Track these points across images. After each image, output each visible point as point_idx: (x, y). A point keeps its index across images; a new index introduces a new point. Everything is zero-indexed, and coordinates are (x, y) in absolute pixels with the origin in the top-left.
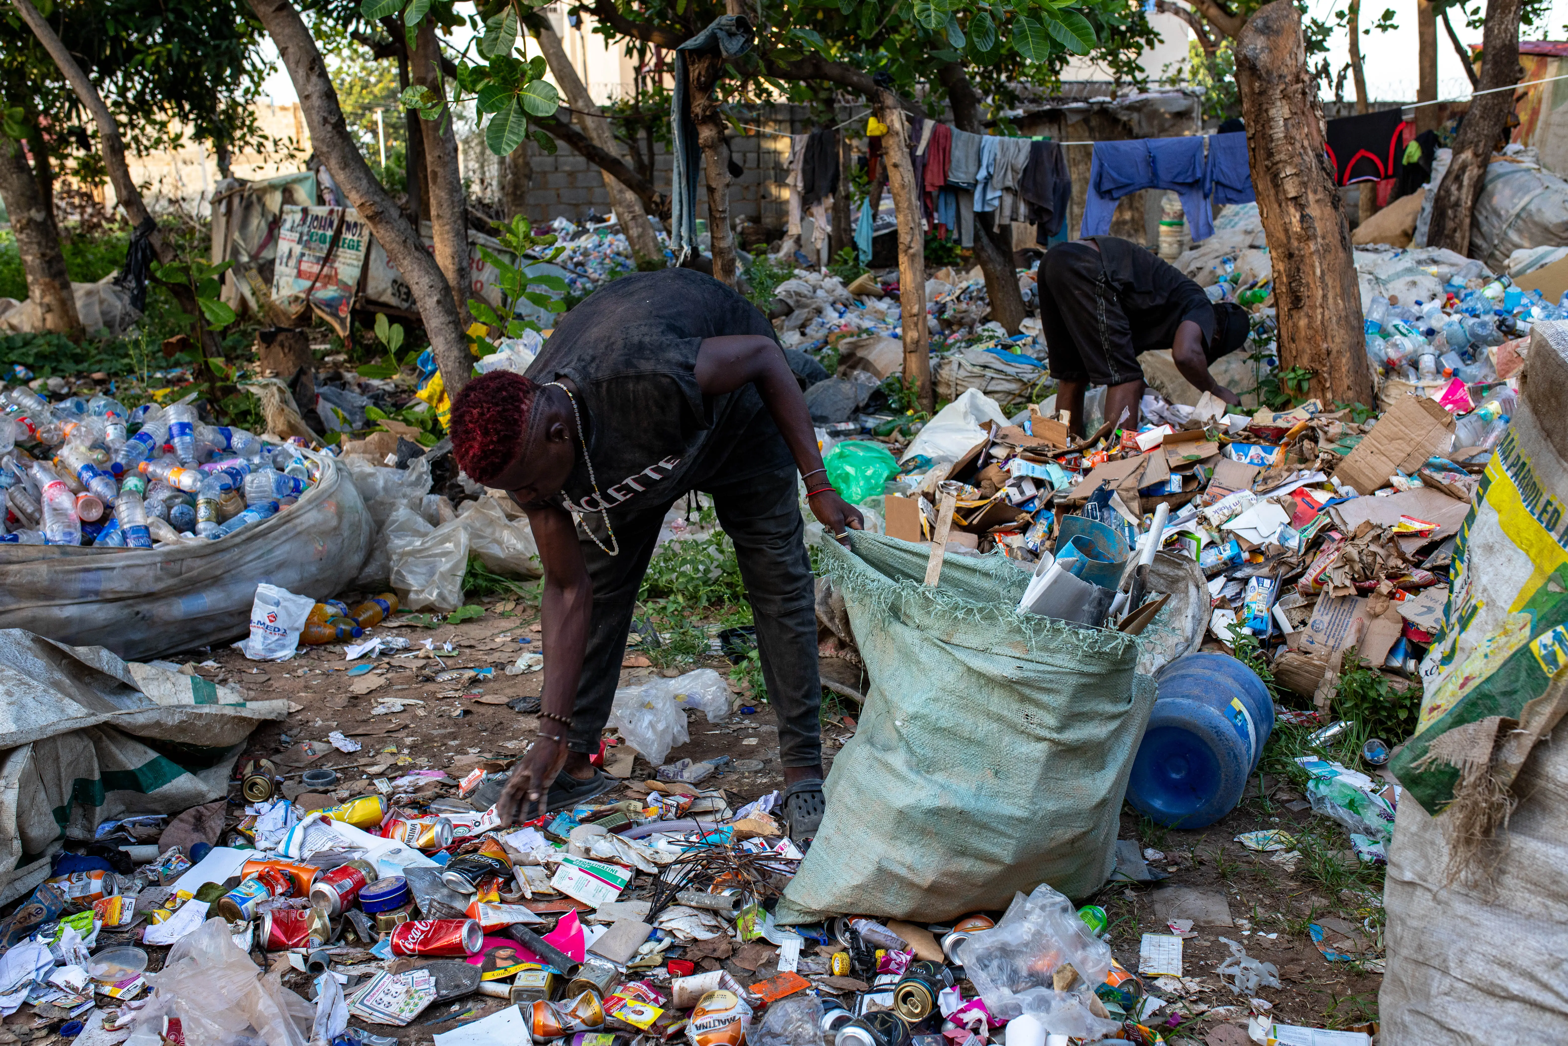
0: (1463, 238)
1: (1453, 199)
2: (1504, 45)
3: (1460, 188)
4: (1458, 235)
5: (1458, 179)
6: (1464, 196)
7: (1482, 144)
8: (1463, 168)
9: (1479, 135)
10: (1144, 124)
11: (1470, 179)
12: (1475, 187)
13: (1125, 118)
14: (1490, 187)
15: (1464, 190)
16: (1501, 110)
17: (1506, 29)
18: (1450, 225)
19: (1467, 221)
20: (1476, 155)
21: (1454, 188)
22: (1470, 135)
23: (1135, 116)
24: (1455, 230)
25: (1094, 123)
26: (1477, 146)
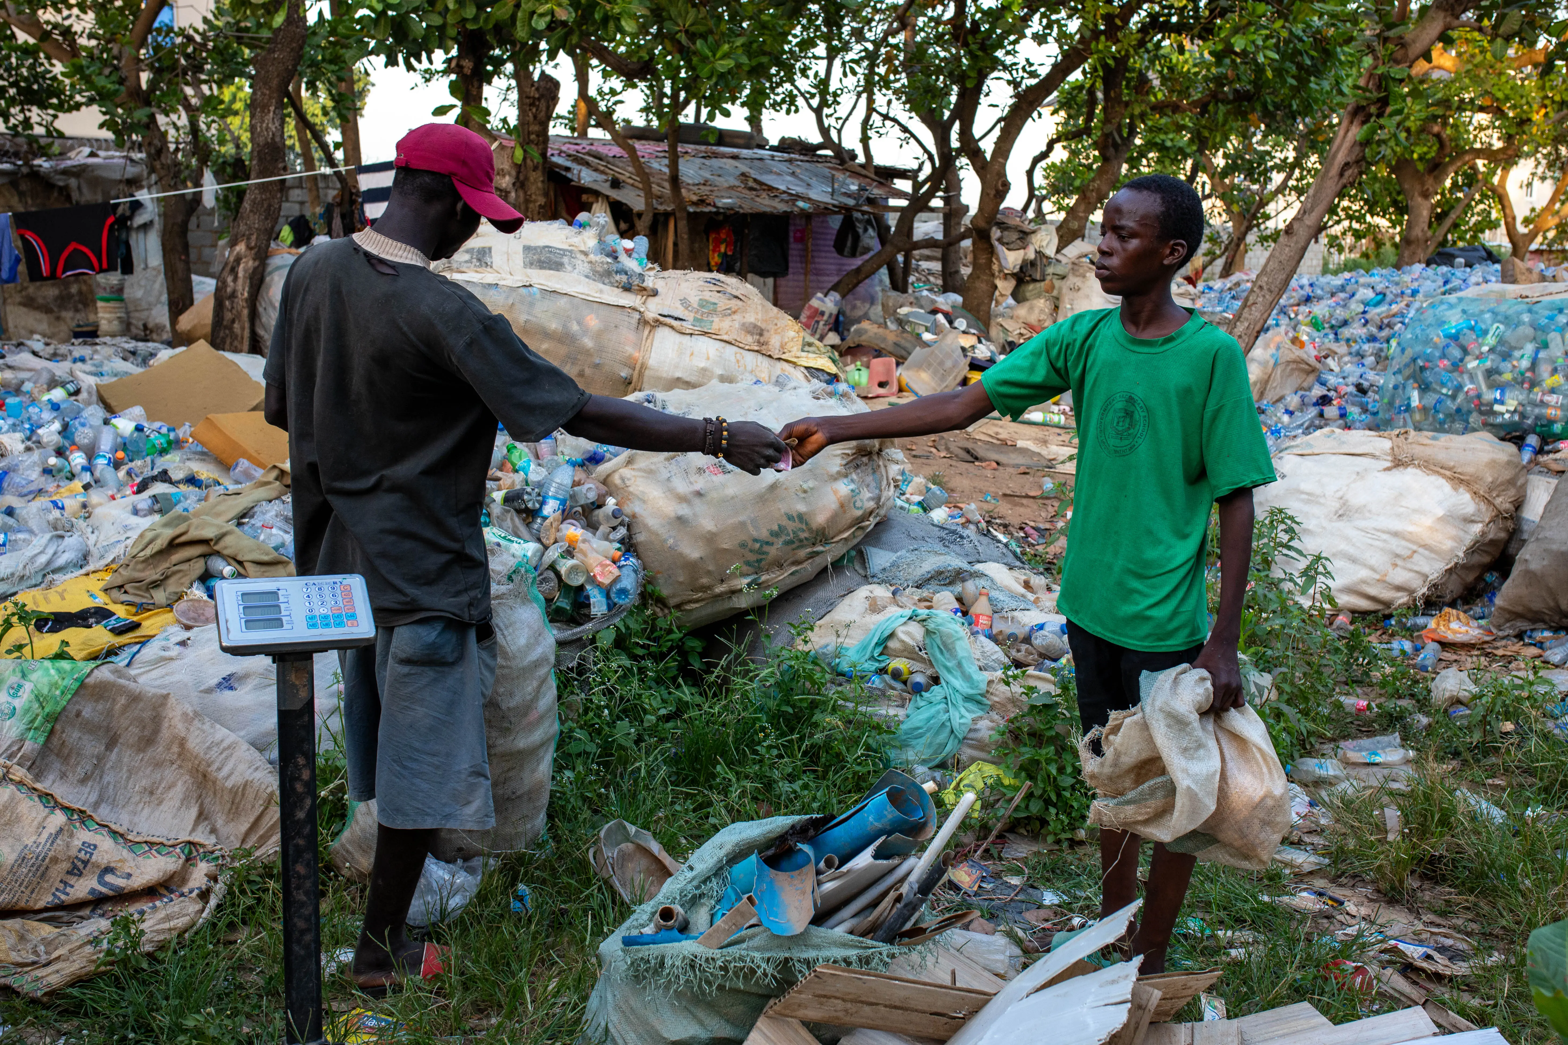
0: (243, 329)
1: (229, 290)
2: (267, 144)
3: (235, 279)
4: (236, 325)
5: (233, 271)
6: (239, 288)
7: (254, 237)
8: (238, 260)
9: (250, 228)
10: (85, 190)
11: (245, 271)
12: (251, 278)
13: (61, 184)
14: (268, 279)
15: (240, 282)
16: (270, 206)
17: (267, 128)
18: (228, 316)
19: (246, 312)
20: (249, 248)
21: (230, 279)
22: (243, 228)
23: (73, 182)
24: (233, 321)
25: (23, 187)
26: (249, 239)
